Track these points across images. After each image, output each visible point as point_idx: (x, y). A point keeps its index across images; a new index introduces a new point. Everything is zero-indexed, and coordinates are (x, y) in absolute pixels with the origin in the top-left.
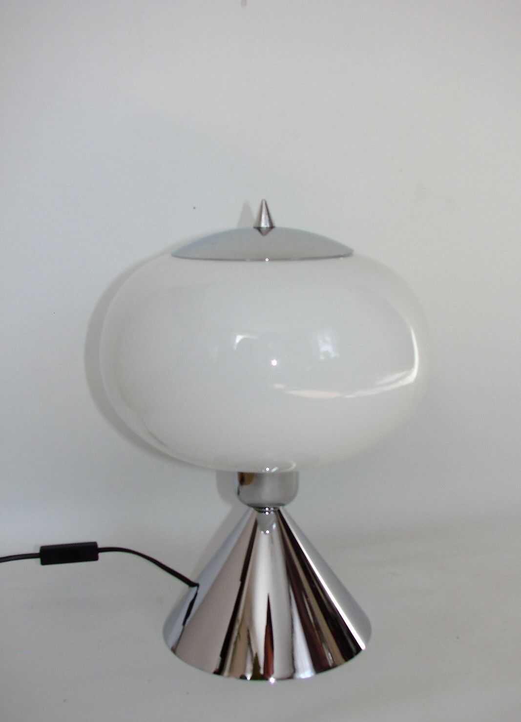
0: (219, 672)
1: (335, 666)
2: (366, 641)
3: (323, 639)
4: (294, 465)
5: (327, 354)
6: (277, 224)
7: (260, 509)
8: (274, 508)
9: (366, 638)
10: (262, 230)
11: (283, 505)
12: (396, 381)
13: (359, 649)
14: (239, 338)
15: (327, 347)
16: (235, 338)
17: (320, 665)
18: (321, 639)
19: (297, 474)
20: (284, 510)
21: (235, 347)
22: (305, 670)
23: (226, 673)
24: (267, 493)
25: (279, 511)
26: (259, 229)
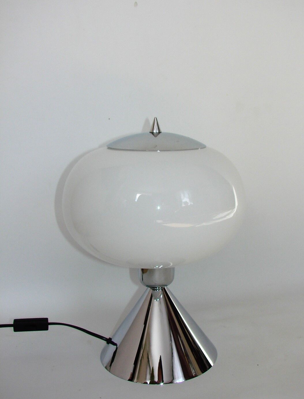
0: (131, 379)
1: (196, 376)
2: (214, 361)
3: (190, 362)
4: (172, 264)
5: (186, 203)
6: (162, 130)
7: (153, 288)
8: (162, 288)
9: (214, 360)
10: (154, 134)
11: (166, 286)
12: (225, 216)
13: (210, 366)
14: (138, 196)
15: (186, 199)
16: (136, 195)
17: (188, 375)
18: (188, 361)
19: (174, 269)
20: (168, 288)
21: (136, 200)
22: (180, 378)
23: (135, 380)
24: (157, 279)
25: (164, 289)
26: (152, 133)
